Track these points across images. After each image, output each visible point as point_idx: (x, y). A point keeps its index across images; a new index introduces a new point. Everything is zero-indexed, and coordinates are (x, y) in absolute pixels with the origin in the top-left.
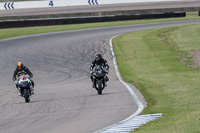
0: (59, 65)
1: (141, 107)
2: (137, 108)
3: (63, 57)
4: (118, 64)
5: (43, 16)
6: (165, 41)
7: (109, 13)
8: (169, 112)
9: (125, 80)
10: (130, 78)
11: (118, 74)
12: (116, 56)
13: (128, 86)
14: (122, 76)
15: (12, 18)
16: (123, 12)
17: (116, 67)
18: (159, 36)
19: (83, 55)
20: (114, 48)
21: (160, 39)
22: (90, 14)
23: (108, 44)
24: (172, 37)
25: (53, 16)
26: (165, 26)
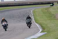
0: (17, 18)
1: (41, 30)
2: (40, 31)
3: (18, 16)
4: (34, 18)
5: (12, 4)
6: (48, 11)
7: (32, 3)
8: (49, 32)
9: (36, 22)
10: (37, 22)
11: (34, 21)
12: (33, 15)
13: (37, 24)
14: (35, 21)
15: (3, 4)
16: (35, 2)
17: (33, 19)
18: (46, 9)
19: (24, 15)
20: (33, 13)
21: (46, 10)
22: (26, 3)
23: (31, 12)
24: (50, 10)
25: (15, 3)
26: (48, 7)
